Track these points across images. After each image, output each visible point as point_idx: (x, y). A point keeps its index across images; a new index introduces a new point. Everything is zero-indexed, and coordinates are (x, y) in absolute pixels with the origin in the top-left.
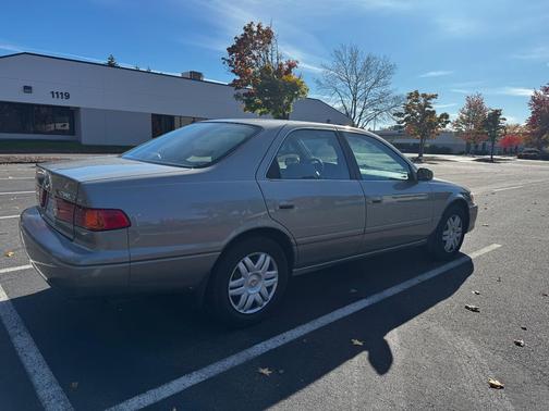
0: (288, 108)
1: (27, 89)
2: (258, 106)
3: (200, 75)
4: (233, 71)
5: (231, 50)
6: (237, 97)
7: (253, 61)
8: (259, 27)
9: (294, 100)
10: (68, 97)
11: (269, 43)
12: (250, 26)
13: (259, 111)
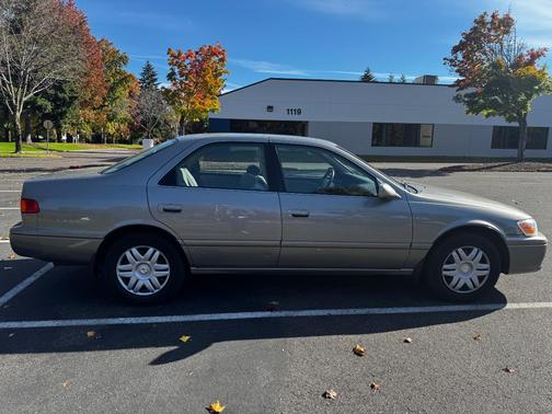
0: (525, 107)
1: (270, 108)
2: (484, 107)
3: (434, 78)
4: (457, 71)
5: (455, 50)
6: (457, 99)
7: (484, 57)
8: (493, 16)
9: (535, 96)
10: (299, 112)
11: (507, 32)
12: (482, 17)
13: (485, 113)
